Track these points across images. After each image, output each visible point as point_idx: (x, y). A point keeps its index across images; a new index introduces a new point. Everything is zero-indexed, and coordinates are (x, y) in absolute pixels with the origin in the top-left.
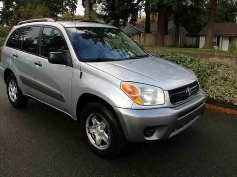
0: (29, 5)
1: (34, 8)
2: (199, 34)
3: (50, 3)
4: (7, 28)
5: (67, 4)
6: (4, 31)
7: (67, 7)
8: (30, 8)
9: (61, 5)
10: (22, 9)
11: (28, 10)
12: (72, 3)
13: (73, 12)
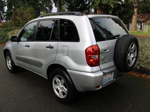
0: (22, 7)
1: (25, 9)
2: (129, 22)
3: (35, 6)
4: (9, 22)
5: (47, 6)
6: (8, 24)
7: (47, 8)
8: (23, 9)
9: (43, 7)
10: (18, 10)
11: (21, 10)
12: (50, 5)
13: (51, 11)
